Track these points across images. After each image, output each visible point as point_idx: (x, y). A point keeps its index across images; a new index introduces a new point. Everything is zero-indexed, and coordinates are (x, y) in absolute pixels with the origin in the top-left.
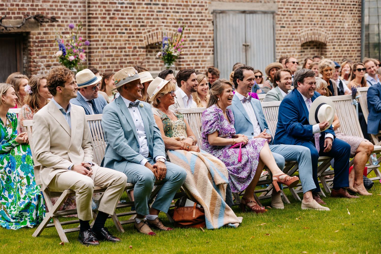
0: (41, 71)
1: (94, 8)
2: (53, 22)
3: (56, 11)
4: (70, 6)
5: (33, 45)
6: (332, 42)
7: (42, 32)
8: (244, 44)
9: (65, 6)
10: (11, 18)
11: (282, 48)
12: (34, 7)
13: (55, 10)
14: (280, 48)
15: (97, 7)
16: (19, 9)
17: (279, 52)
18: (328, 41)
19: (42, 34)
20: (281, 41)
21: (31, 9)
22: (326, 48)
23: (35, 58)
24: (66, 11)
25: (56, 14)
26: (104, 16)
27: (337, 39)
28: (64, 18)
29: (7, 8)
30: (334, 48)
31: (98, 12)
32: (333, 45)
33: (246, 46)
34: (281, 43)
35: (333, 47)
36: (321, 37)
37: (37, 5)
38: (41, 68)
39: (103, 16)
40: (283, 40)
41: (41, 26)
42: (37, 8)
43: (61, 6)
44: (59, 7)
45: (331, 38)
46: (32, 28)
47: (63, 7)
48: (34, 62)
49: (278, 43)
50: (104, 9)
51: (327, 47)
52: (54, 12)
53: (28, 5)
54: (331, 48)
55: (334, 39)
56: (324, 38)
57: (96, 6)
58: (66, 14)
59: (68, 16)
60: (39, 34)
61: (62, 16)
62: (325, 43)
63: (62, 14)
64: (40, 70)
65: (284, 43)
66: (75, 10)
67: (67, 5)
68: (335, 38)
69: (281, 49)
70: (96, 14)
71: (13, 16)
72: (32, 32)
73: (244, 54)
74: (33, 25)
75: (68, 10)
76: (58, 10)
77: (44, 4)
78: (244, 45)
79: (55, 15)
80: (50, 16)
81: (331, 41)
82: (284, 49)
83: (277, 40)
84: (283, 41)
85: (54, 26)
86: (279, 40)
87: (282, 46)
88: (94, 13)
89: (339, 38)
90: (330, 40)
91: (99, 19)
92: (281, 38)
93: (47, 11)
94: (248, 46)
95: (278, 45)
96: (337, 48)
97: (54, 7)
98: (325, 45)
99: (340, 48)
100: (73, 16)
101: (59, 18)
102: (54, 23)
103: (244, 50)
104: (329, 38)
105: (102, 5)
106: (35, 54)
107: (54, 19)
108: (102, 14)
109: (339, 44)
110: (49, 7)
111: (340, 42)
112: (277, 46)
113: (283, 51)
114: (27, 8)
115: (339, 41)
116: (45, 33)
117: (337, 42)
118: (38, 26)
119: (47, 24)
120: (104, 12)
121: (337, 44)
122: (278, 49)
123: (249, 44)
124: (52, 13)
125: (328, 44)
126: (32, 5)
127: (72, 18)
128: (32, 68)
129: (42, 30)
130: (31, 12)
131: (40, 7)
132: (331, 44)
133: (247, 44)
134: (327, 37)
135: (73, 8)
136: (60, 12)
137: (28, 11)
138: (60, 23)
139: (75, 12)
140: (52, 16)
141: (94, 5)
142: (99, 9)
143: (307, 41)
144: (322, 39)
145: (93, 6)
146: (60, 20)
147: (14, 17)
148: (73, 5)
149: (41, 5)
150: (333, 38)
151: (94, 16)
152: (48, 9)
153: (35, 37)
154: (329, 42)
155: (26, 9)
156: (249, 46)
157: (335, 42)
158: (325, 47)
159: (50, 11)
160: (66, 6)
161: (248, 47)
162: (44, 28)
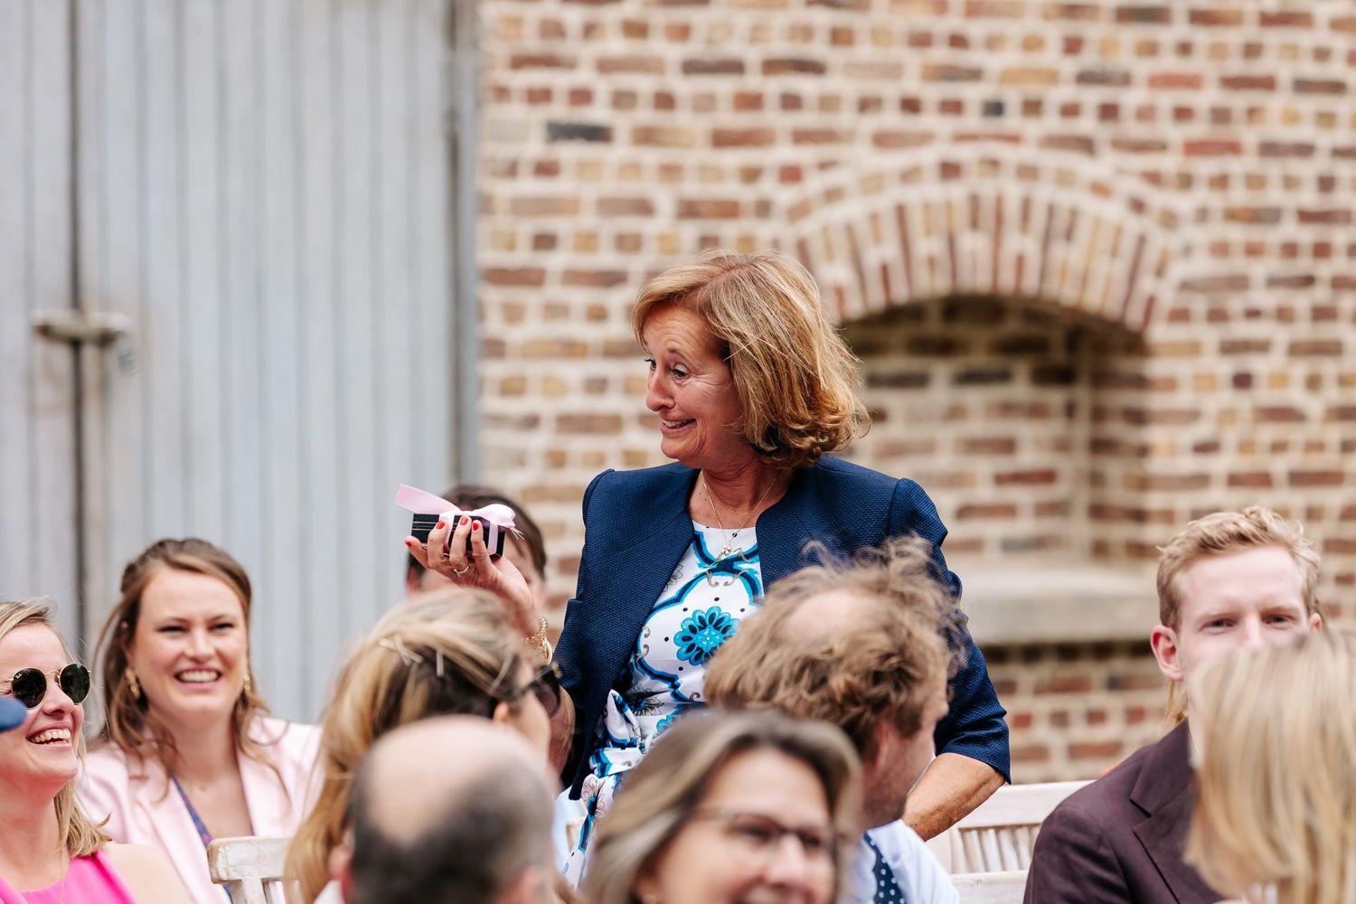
6: (1217, 316)
8: (61, 317)
11: (573, 372)
14: (534, 370)
17: (531, 422)
18: (1168, 296)
20: (555, 292)
22: (1141, 383)
27: (1273, 282)
30: (1242, 381)
32: (1231, 348)
33: (76, 344)
34: (555, 311)
35: (1226, 367)
36: (1069, 256)
40: (574, 277)
45: (1203, 266)
49: (513, 314)
51: (1156, 368)
54: (1205, 382)
55: (1238, 283)
56: (1120, 268)
62: (1134, 317)
65: (598, 315)
68: (1259, 270)
69: (554, 388)
73: (57, 430)
78: (46, 331)
81: (1199, 305)
82: (597, 386)
83: (500, 276)
84: (580, 298)
86: (529, 278)
87: (573, 350)
89: (1304, 264)
90: (1186, 286)
92: (556, 261)
94: (106, 339)
95: (515, 335)
96: (1280, 380)
98: (1136, 344)
99: (1313, 383)
103: (54, 395)
104: (1178, 271)
109: (1304, 330)
111: (1322, 314)
112: (495, 349)
113: (578, 403)
115: (1302, 301)
117: (1284, 315)
121: (1281, 335)
122: (511, 388)
123: (116, 321)
125: (1159, 332)
132: (1209, 335)
133: (96, 319)
134: (1151, 257)
143: (901, 294)
144: (1084, 280)
150: (1238, 264)
154: (1180, 316)
156: (121, 346)
157: (1253, 314)
158: (1125, 365)
161: (112, 357)
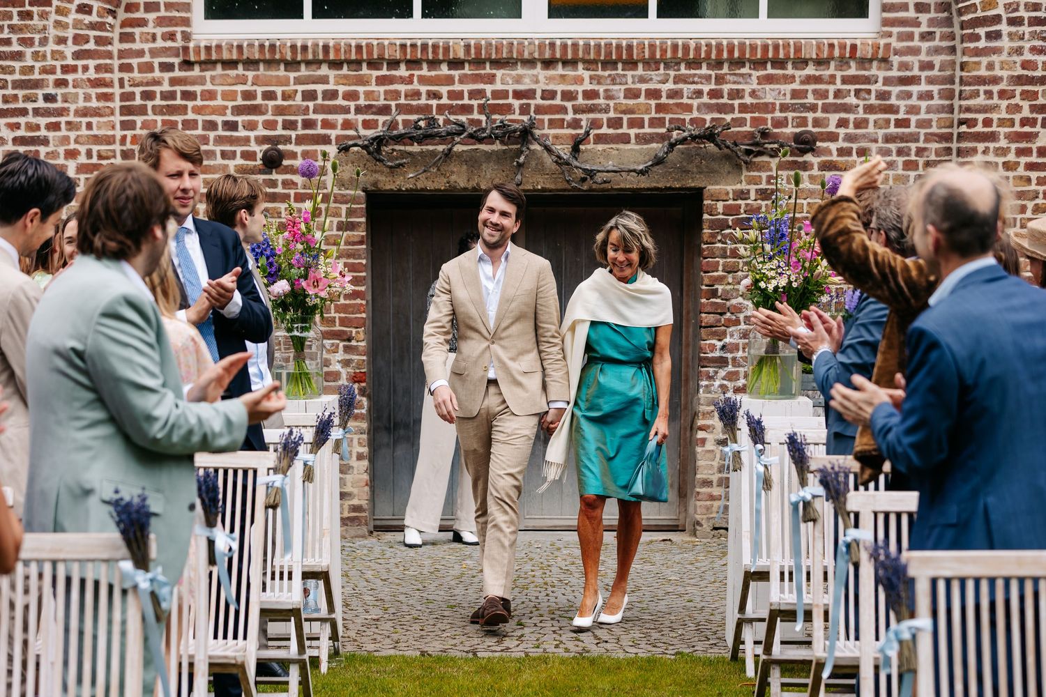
0: (743, 326)
1: (981, 100)
2: (803, 152)
3: (819, 114)
4: (883, 95)
5: (713, 236)
7: (753, 188)
9: (857, 92)
10: (625, 139)
12: (725, 100)
13: (813, 108)
15: (996, 96)
16: (660, 108)
19: (753, 195)
21: (710, 108)
23: (720, 280)
24: (861, 114)
25: (817, 122)
26: (1027, 129)
28: (849, 138)
29: (612, 103)
31: (995, 116)
37: (736, 94)
38: (741, 316)
39: (1017, 128)
41: (748, 170)
42: (736, 102)
43: (838, 94)
44: (831, 100)
46: (712, 174)
47: (852, 100)
48: (714, 294)
50: (1026, 105)
52: (810, 116)
53: (699, 93)
57: (989, 94)
58: (860, 124)
59: (871, 129)
60: (743, 195)
61: (842, 131)
63: (842, 123)
64: (737, 322)
66: (902, 109)
67: (869, 92)
70: (987, 122)
71: (633, 132)
72: (712, 188)
74: (715, 166)
75: (869, 109)
76: (826, 109)
77: (768, 87)
79: (810, 128)
80: (790, 130)
85: (805, 166)
88: (980, 117)
91: (1003, 143)
93: (778, 114)
97: (810, 99)
100: (892, 130)
101: (833, 137)
102: (809, 157)
105: (1019, 89)
106: (720, 268)
107: (805, 144)
108: (1017, 123)
110: (788, 100)
114: (695, 103)
116: (764, 194)
118: (739, 167)
119: (774, 162)
120: (1026, 113)
124: (803, 122)
126: (714, 94)
127: (889, 139)
128: (703, 315)
129: (755, 181)
130: (708, 117)
131: (748, 100)
135: (893, 101)
136: (834, 118)
137: (695, 114)
138: (835, 158)
139: (901, 116)
140: (798, 130)
141: (982, 88)
142: (1004, 103)
145: (976, 94)
146: (833, 146)
147: (637, 136)
148: (895, 90)
149: (753, 94)
151: (979, 128)
152: (784, 108)
153: (720, 205)
155: (689, 108)
159: (790, 115)
160: (863, 95)
162: (764, 175)
